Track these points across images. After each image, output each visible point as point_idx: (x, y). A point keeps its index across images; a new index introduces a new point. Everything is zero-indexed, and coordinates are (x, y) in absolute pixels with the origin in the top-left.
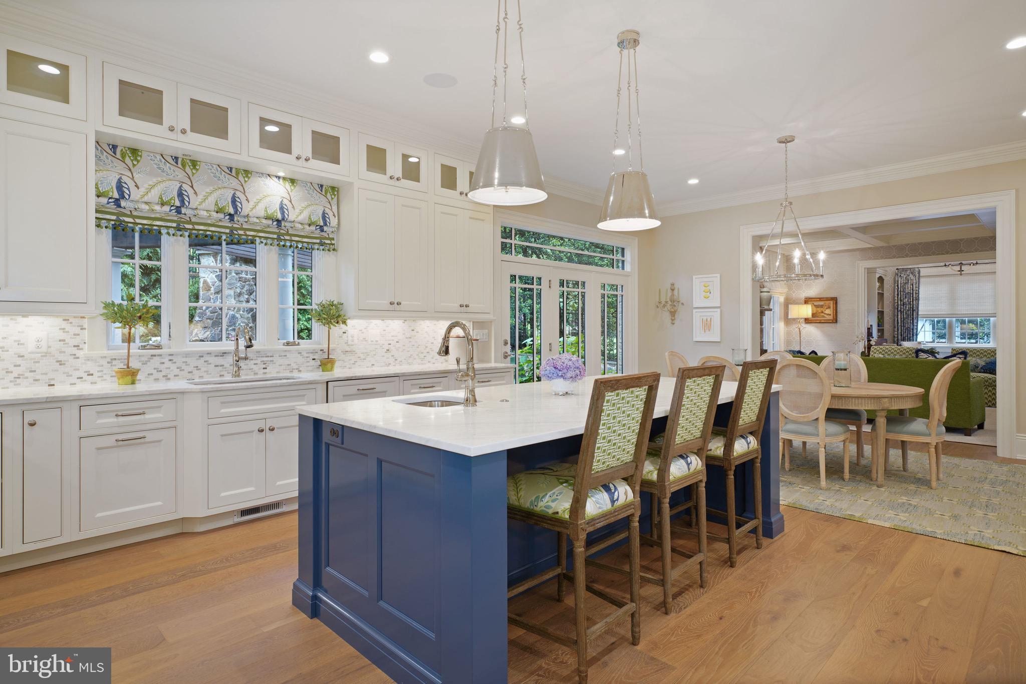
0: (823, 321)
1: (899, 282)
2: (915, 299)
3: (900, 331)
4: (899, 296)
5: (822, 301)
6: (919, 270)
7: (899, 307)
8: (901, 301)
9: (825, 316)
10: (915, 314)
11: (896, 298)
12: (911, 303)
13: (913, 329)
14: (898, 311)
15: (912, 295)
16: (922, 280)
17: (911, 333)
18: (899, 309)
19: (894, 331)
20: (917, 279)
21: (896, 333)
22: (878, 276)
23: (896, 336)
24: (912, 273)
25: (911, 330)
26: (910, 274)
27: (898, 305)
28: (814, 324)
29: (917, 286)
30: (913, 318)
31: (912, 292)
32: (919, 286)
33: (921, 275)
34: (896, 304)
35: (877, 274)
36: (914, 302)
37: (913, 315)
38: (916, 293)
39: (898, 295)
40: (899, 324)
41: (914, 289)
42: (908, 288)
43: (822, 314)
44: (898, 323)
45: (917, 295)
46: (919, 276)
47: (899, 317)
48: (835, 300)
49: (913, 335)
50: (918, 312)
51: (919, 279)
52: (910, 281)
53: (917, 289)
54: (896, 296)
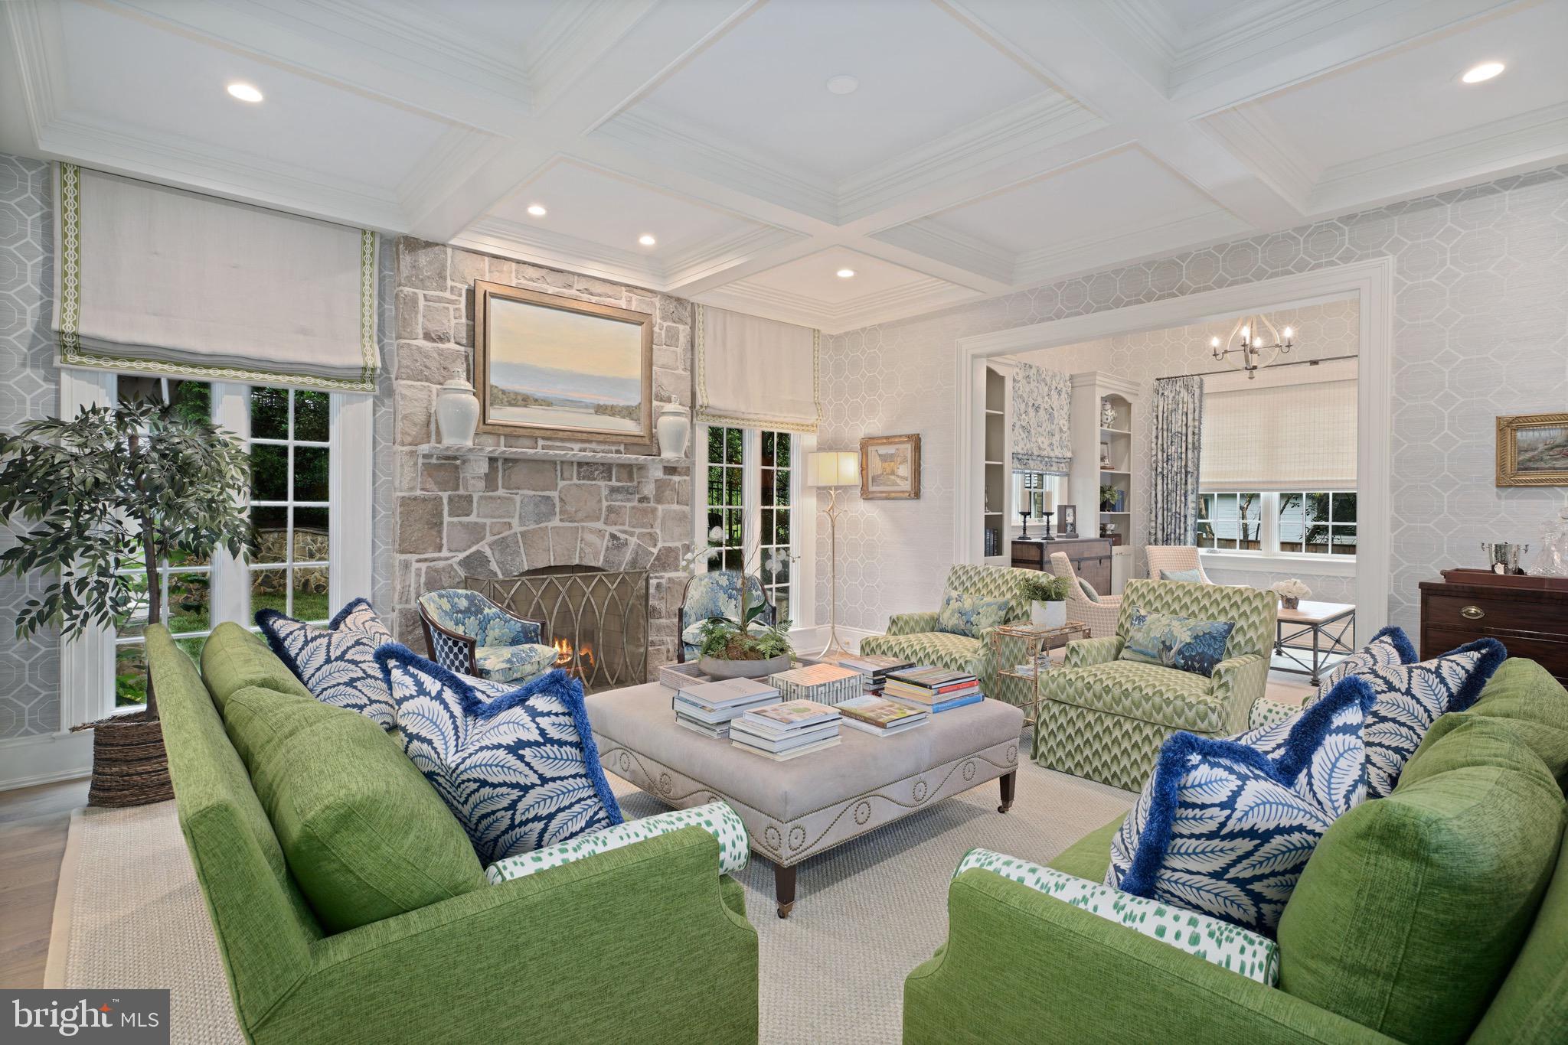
0: (893, 495)
1: (1160, 408)
2: (1190, 446)
3: (1160, 520)
4: (1160, 442)
5: (891, 443)
6: (1201, 380)
7: (1160, 464)
8: (1163, 451)
9: (898, 481)
10: (1189, 481)
11: (1154, 445)
12: (1184, 456)
13: (1185, 516)
14: (1156, 475)
15: (1184, 438)
16: (1208, 403)
17: (1182, 525)
18: (1159, 470)
19: (1151, 521)
20: (1196, 401)
21: (1153, 524)
22: (1101, 393)
23: (1153, 531)
24: (1187, 387)
25: (1183, 519)
26: (1182, 390)
27: (1156, 462)
28: (880, 502)
29: (1197, 418)
30: (1186, 492)
31: (1184, 431)
32: (1200, 417)
33: (1206, 391)
34: (1154, 458)
35: (1097, 388)
36: (1190, 452)
37: (1186, 484)
38: (1194, 433)
39: (1157, 437)
40: (1160, 505)
41: (1190, 423)
42: (1177, 422)
43: (893, 477)
44: (1156, 503)
45: (1196, 437)
46: (1201, 394)
47: (1159, 487)
48: (916, 441)
49: (1186, 530)
50: (1198, 478)
51: (1201, 401)
52: (1181, 406)
53: (1197, 423)
54: (1154, 440)
